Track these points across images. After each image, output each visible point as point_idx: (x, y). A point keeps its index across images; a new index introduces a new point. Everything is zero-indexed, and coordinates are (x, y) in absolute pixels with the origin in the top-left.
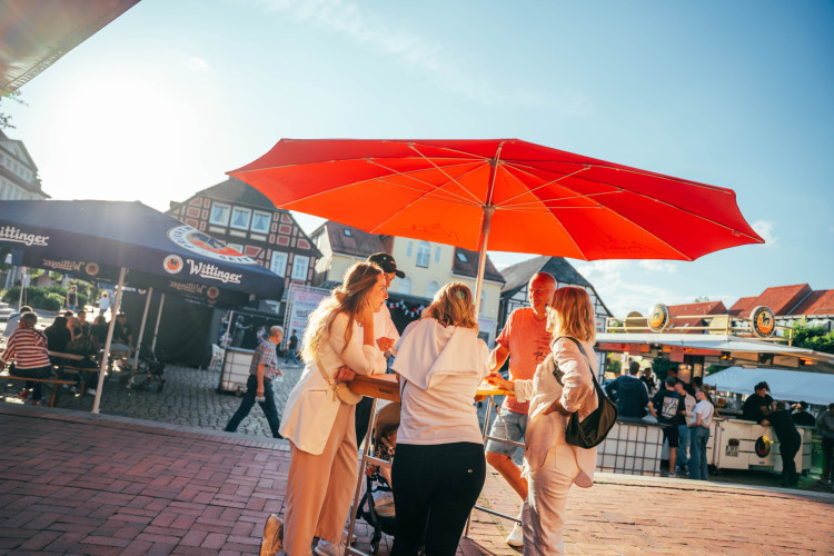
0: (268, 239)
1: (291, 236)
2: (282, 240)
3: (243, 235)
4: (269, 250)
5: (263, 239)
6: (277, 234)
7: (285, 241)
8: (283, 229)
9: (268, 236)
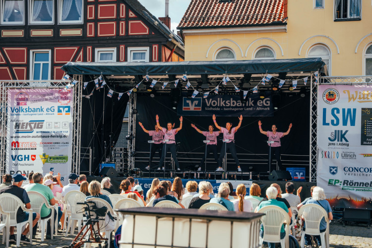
0: (84, 32)
1: (118, 20)
2: (105, 29)
3: (49, 33)
4: (89, 48)
5: (78, 32)
6: (96, 21)
7: (109, 29)
8: (105, 11)
9: (82, 27)
